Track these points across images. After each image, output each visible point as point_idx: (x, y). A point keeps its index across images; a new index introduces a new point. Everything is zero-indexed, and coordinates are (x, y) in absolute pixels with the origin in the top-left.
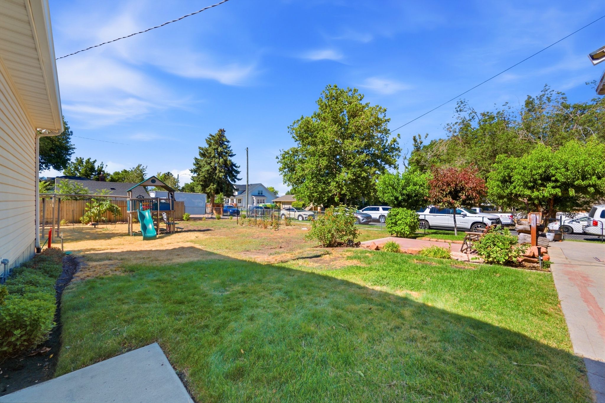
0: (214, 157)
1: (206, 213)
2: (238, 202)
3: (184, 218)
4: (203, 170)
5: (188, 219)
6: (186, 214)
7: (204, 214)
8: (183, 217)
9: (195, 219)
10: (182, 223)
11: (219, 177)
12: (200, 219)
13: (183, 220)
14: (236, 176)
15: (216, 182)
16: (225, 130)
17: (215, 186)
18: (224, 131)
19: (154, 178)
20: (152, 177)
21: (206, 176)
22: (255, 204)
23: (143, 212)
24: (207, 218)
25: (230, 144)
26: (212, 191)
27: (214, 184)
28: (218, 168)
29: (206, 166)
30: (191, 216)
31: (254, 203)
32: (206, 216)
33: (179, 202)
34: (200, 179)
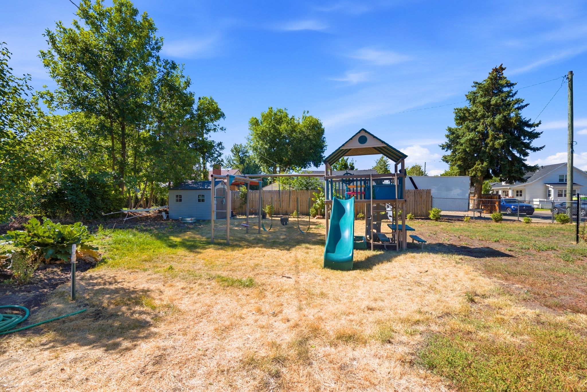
0: (483, 116)
1: (469, 210)
2: (515, 194)
3: (431, 216)
4: (462, 141)
5: (438, 218)
6: (434, 209)
7: (466, 211)
8: (429, 214)
9: (450, 219)
10: (426, 224)
11: (493, 148)
12: (460, 219)
13: (429, 219)
14: (529, 144)
15: (488, 157)
16: (503, 66)
17: (485, 164)
18: (503, 69)
19: (363, 134)
20: (359, 132)
21: (467, 150)
22: (552, 198)
23: (342, 201)
24: (472, 218)
25: (514, 89)
26: (479, 174)
27: (482, 162)
28: (491, 133)
29: (467, 133)
30: (443, 213)
31: (549, 195)
32: (470, 214)
33: (423, 190)
34: (457, 157)
